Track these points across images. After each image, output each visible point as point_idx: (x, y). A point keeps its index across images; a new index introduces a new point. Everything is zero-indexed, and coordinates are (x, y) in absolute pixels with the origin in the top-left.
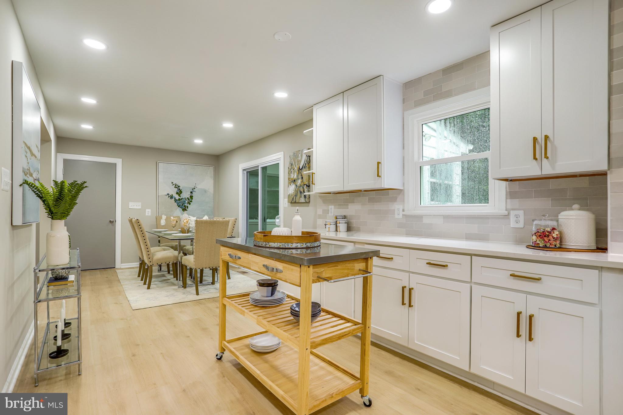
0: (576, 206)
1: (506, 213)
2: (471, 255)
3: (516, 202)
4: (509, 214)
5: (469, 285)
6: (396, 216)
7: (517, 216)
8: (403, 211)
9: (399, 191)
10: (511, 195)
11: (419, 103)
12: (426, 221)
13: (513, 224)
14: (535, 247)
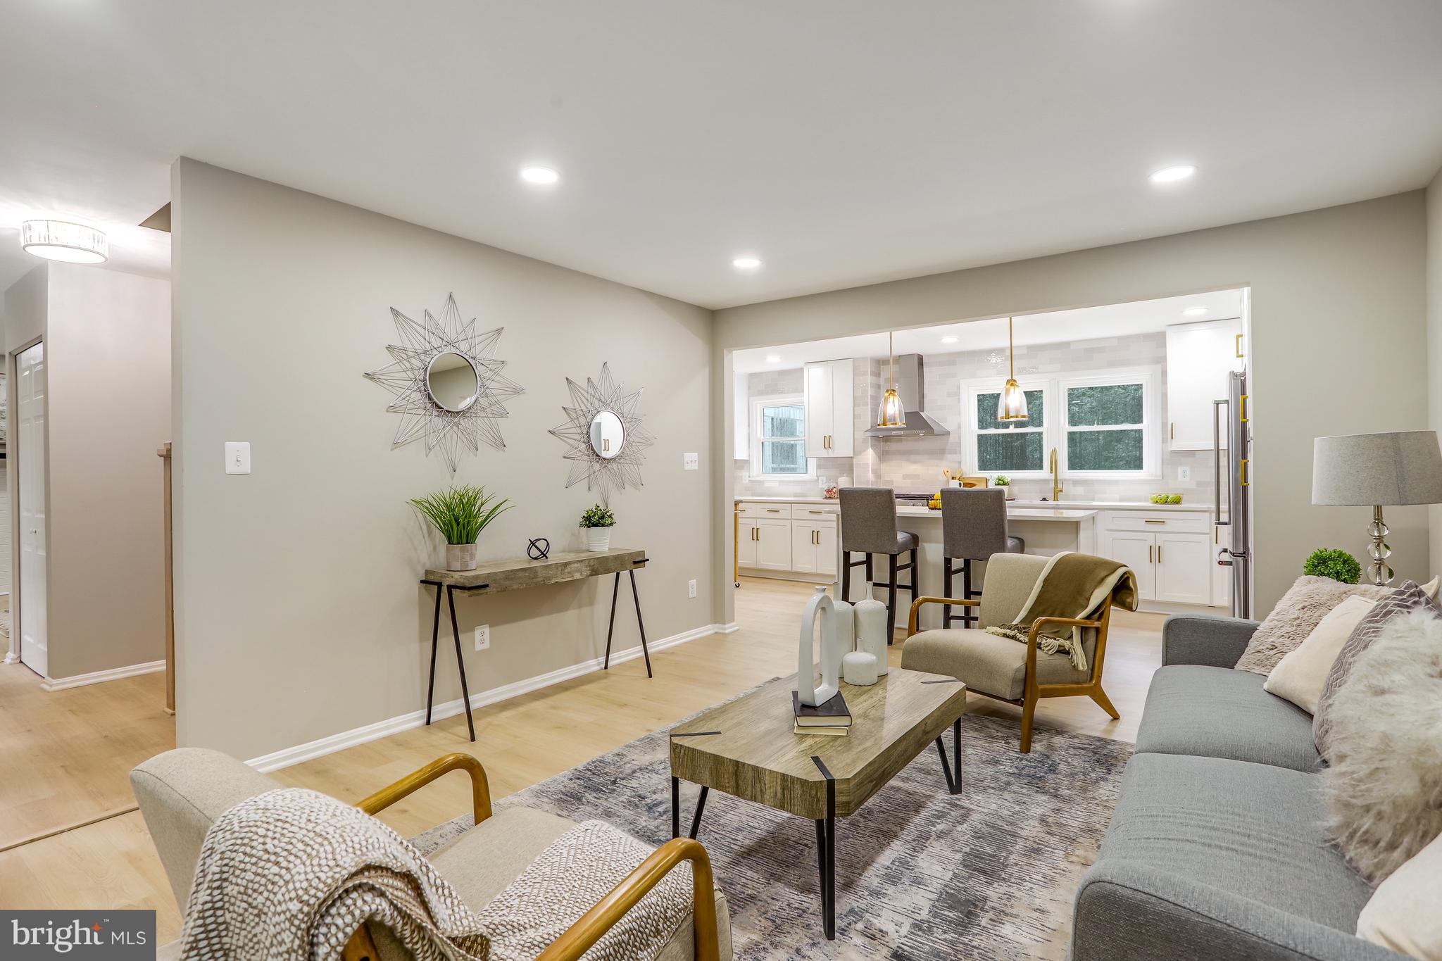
0: (845, 475)
1: (816, 478)
2: (792, 503)
3: (822, 472)
4: (818, 480)
5: (790, 521)
6: (744, 481)
7: (823, 481)
8: (749, 477)
9: (747, 462)
10: (819, 467)
11: (761, 393)
12: (766, 485)
13: (820, 486)
14: (826, 498)
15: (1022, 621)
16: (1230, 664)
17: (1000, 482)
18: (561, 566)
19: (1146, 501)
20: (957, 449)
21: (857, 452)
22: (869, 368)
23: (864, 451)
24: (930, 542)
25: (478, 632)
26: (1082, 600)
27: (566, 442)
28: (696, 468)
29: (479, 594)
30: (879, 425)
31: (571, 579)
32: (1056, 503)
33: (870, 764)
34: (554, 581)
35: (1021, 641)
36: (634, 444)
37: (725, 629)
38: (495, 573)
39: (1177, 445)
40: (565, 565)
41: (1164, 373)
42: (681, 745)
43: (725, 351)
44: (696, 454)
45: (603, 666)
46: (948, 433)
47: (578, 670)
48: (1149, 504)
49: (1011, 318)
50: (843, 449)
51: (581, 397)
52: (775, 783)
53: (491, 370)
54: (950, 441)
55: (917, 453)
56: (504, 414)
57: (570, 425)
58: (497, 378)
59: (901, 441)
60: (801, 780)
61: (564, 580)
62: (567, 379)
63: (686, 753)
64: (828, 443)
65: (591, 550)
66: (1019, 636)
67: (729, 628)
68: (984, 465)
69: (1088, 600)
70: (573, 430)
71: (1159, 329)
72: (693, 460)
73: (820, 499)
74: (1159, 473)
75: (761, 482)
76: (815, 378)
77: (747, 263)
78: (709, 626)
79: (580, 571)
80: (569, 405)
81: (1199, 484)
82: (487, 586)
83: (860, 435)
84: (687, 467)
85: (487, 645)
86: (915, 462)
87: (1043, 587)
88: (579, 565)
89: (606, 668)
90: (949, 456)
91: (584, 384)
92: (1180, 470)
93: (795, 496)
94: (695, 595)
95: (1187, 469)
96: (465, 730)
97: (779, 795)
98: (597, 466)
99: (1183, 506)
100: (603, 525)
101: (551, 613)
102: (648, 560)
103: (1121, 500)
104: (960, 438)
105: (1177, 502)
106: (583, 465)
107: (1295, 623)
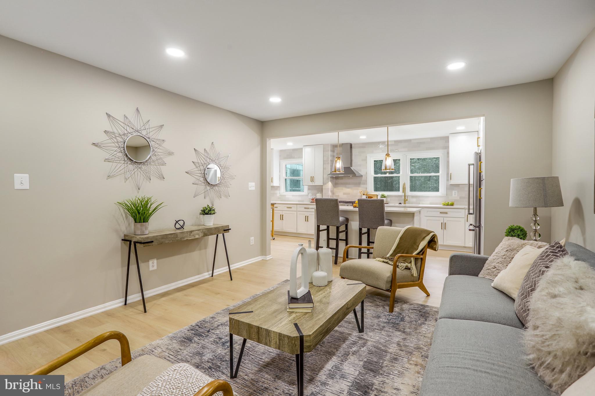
0: (320, 193)
1: (307, 194)
2: (297, 204)
3: (310, 191)
5: (296, 212)
6: (277, 195)
7: (310, 195)
8: (280, 193)
9: (278, 187)
10: (309, 189)
11: (285, 158)
12: (286, 197)
13: (309, 197)
14: (311, 202)
15: (391, 255)
16: (476, 274)
17: (383, 196)
18: (189, 232)
19: (440, 204)
20: (365, 183)
21: (324, 183)
22: (330, 148)
23: (328, 183)
24: (353, 221)
25: (151, 262)
26: (415, 247)
27: (194, 177)
28: (254, 189)
29: (148, 246)
30: (333, 172)
31: (194, 238)
32: (405, 205)
33: (321, 326)
34: (186, 239)
35: (390, 264)
36: (225, 178)
37: (266, 258)
38: (157, 236)
39: (453, 182)
40: (191, 232)
41: (448, 153)
42: (233, 319)
43: (267, 139)
44: (254, 183)
45: (211, 275)
46: (362, 176)
47: (199, 277)
48: (441, 206)
49: (388, 127)
50: (318, 182)
51: (201, 157)
52: (276, 337)
53: (157, 144)
54: (362, 179)
55: (349, 184)
56: (164, 164)
57: (196, 169)
58: (161, 148)
59: (343, 179)
60: (288, 336)
61: (190, 239)
62: (195, 149)
63: (236, 322)
64: (312, 179)
65: (205, 225)
66: (389, 262)
67: (268, 258)
68: (376, 189)
69: (418, 246)
70: (198, 172)
71: (447, 135)
72: (253, 186)
73: (309, 203)
74: (445, 193)
75: (285, 195)
76: (307, 152)
77: (275, 100)
78: (260, 257)
79: (198, 234)
80: (195, 161)
81: (460, 198)
82: (153, 242)
83: (326, 176)
84: (250, 189)
85: (155, 268)
86: (348, 188)
87: (399, 241)
88: (198, 232)
89: (212, 276)
90: (362, 186)
91: (203, 151)
92: (453, 192)
93: (299, 201)
94: (253, 244)
95: (456, 192)
96: (141, 307)
97: (278, 343)
98: (208, 188)
99: (454, 206)
100: (210, 214)
101: (186, 253)
102: (230, 229)
103: (430, 204)
104: (367, 178)
105: (452, 205)
106: (202, 187)
107: (503, 257)
